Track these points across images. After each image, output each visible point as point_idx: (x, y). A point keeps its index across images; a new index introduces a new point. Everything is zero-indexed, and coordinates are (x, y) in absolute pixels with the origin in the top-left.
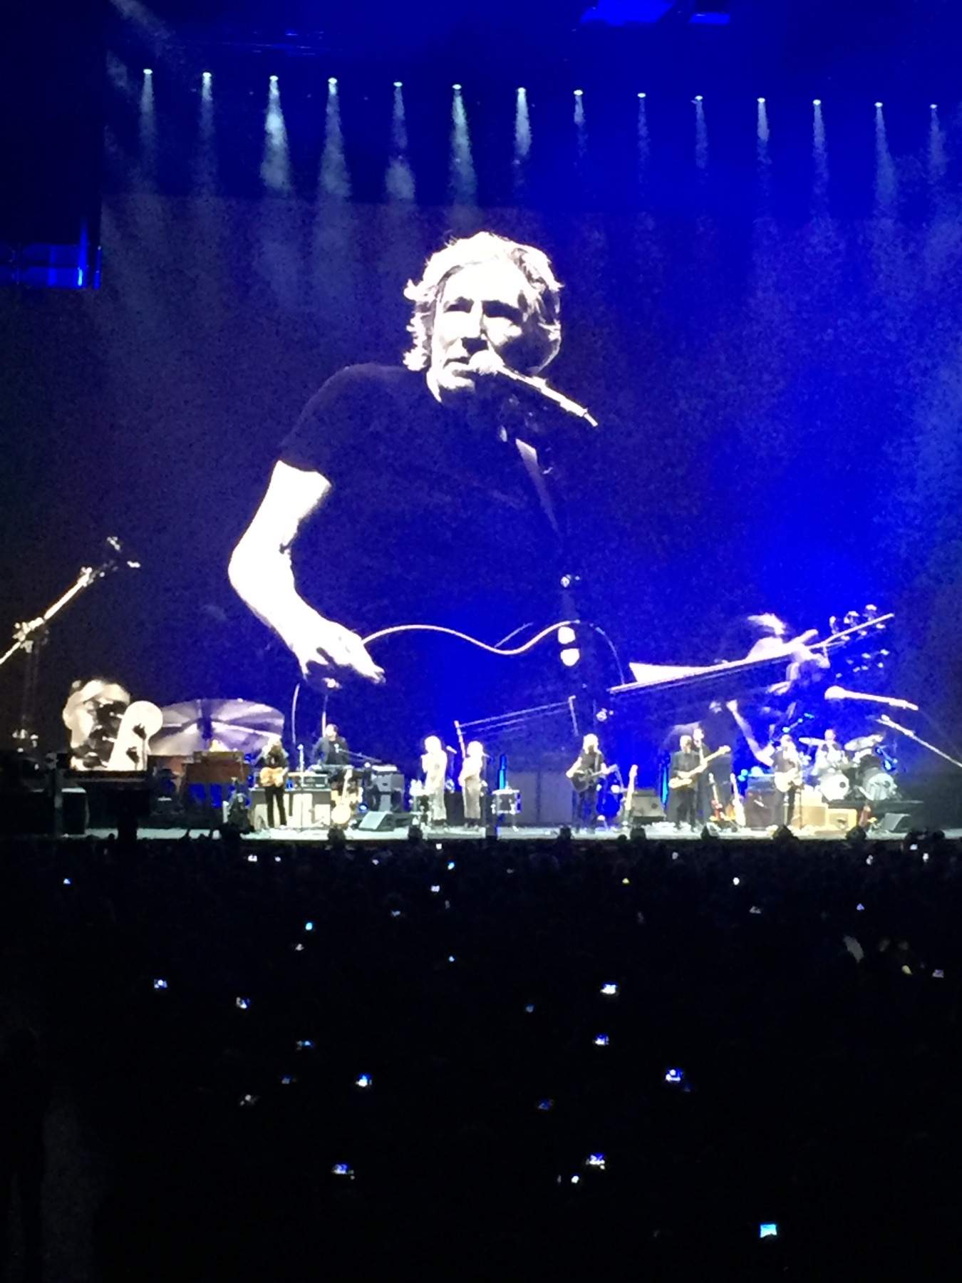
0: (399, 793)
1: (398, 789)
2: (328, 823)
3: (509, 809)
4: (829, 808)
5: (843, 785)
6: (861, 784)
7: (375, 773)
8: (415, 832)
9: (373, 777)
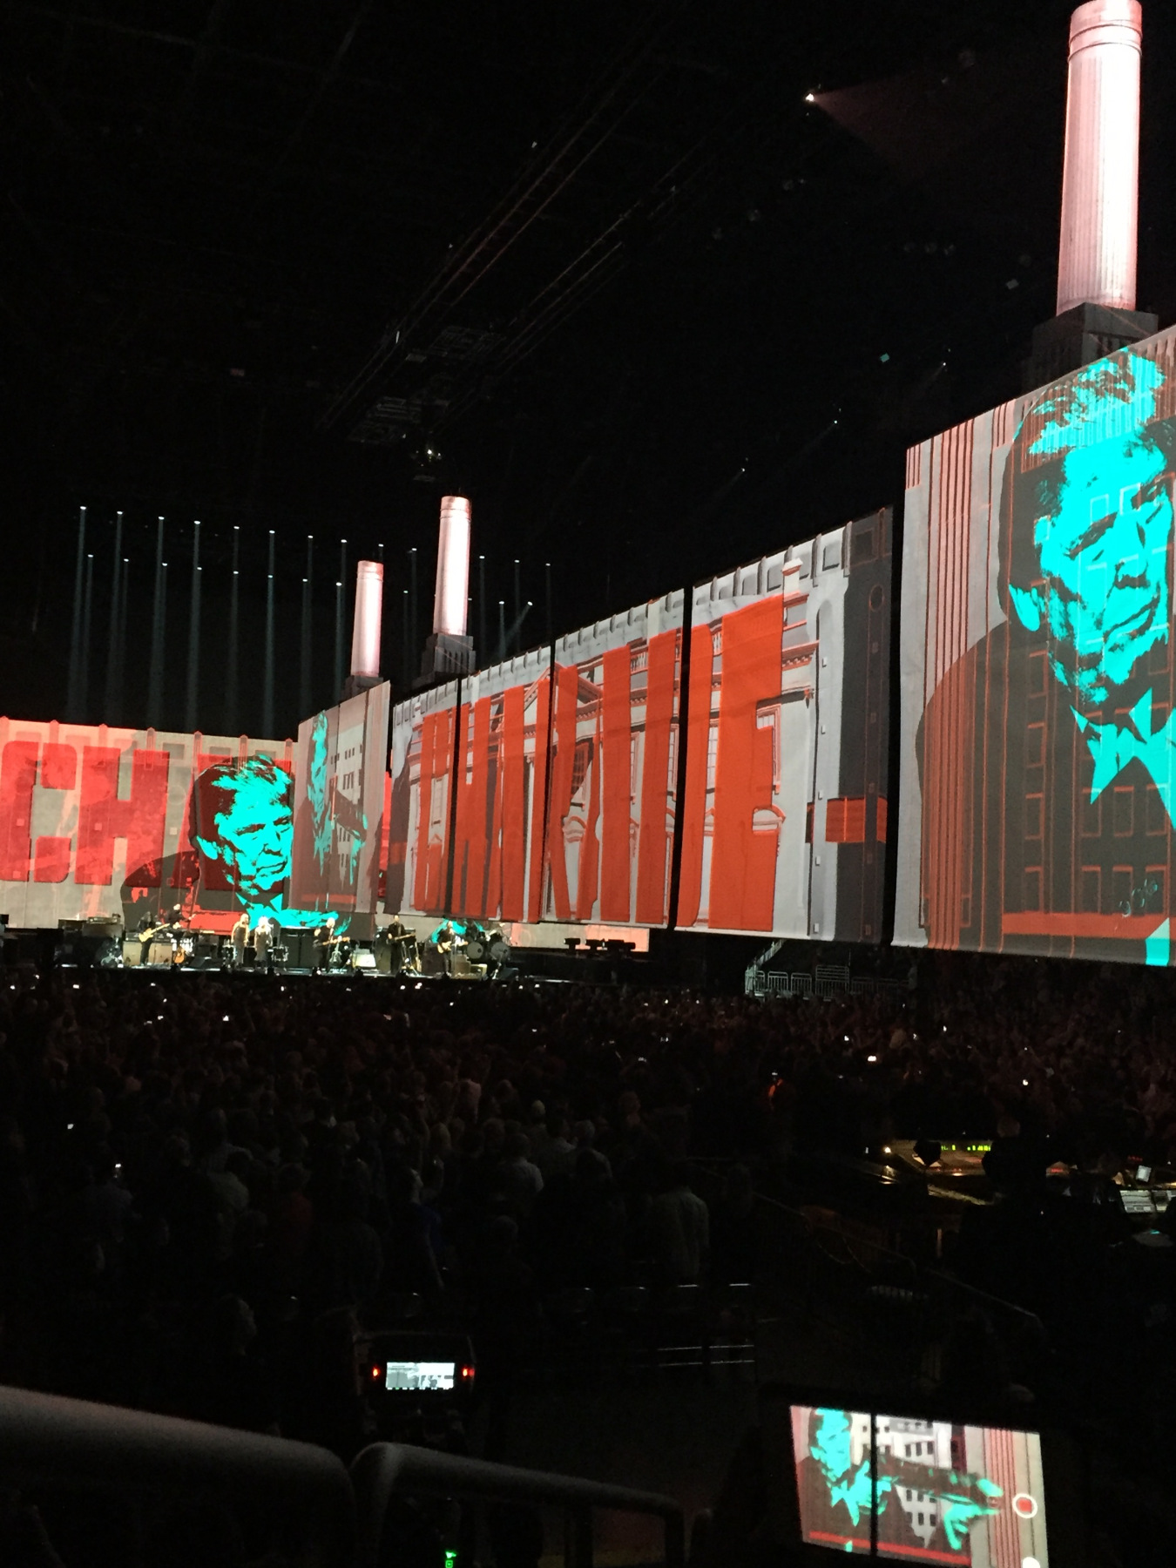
0: (215, 946)
1: (215, 944)
2: (170, 963)
3: (282, 958)
4: (472, 963)
5: (479, 951)
6: (490, 951)
7: (202, 934)
8: (224, 969)
9: (200, 937)
